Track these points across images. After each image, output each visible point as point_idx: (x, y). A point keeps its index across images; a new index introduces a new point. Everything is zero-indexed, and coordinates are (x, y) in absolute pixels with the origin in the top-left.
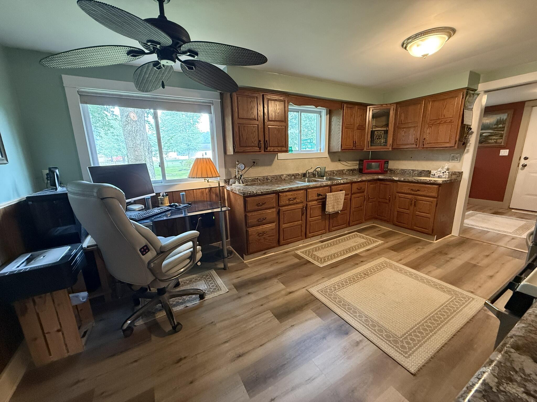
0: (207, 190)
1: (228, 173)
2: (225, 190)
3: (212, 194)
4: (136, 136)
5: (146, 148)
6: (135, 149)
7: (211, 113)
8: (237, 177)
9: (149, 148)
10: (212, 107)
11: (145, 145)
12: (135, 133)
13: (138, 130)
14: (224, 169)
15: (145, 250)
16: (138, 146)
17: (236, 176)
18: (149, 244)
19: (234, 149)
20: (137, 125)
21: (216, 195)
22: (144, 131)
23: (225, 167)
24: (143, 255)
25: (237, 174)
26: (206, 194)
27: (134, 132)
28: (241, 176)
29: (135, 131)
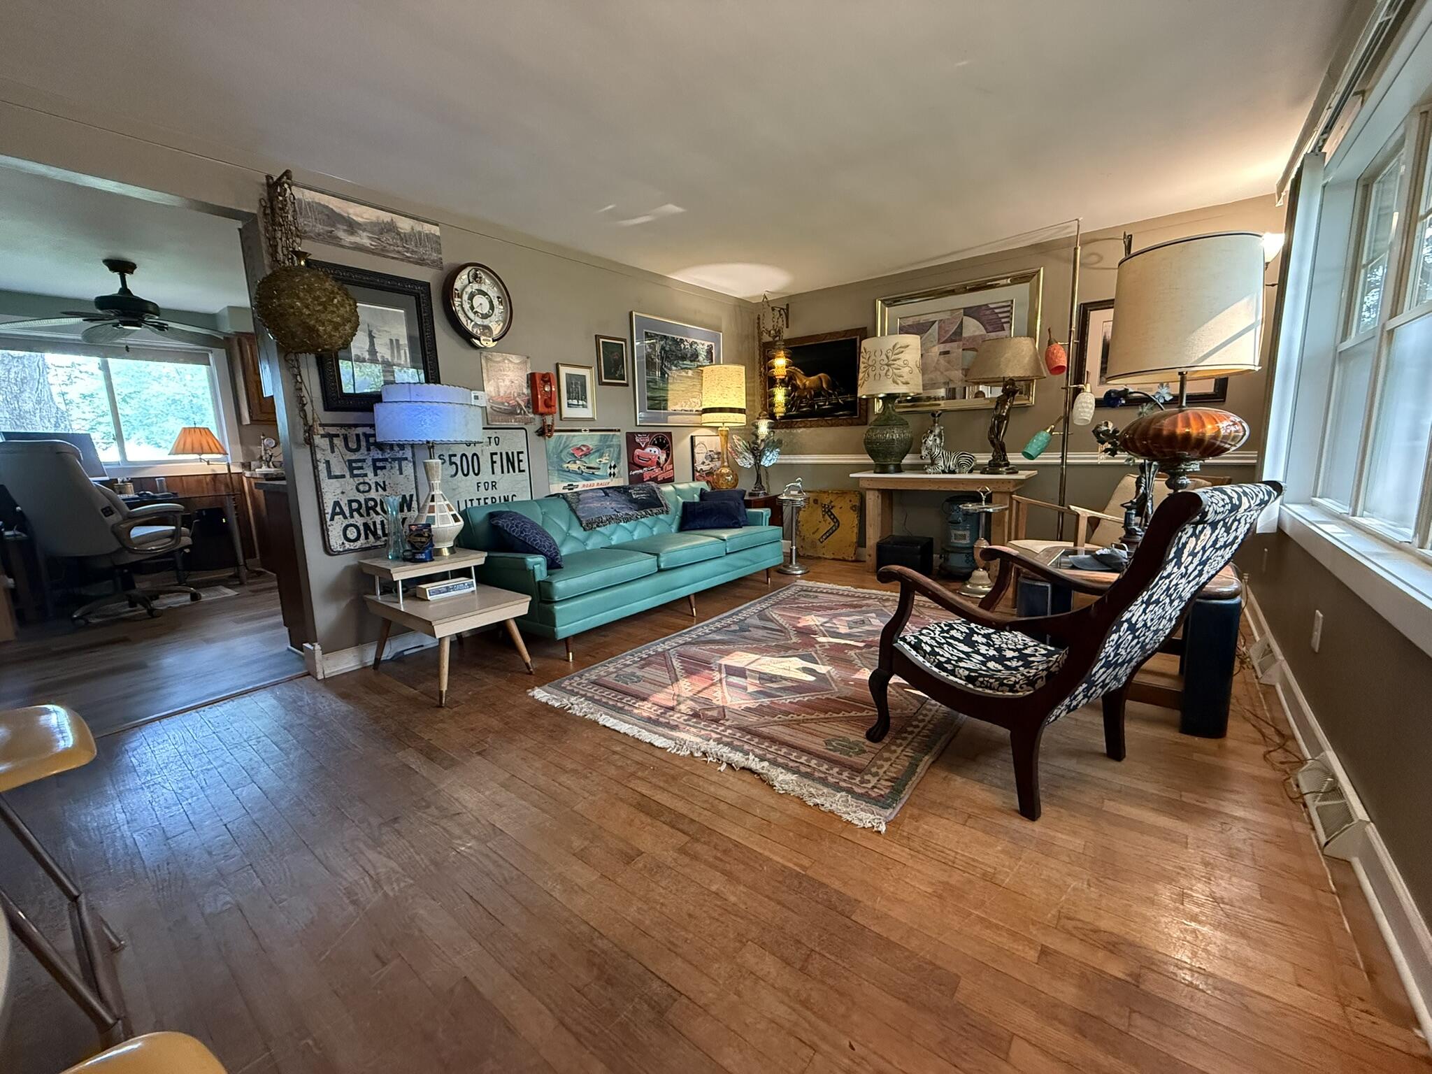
0: (208, 479)
1: (248, 454)
2: (245, 479)
3: (218, 484)
4: (21, 392)
5: (49, 421)
6: (18, 423)
7: (209, 364)
8: (264, 458)
9: (57, 422)
10: (210, 354)
11: (44, 414)
12: (16, 385)
13: (25, 378)
14: (239, 445)
15: (108, 511)
16: (28, 416)
17: (261, 457)
18: (112, 506)
19: (251, 417)
20: (24, 366)
21: (227, 486)
22: (41, 381)
23: (242, 443)
24: (106, 516)
25: (263, 454)
26: (207, 484)
27: (13, 381)
28: (271, 456)
29: (17, 381)
